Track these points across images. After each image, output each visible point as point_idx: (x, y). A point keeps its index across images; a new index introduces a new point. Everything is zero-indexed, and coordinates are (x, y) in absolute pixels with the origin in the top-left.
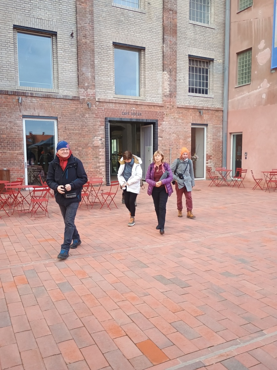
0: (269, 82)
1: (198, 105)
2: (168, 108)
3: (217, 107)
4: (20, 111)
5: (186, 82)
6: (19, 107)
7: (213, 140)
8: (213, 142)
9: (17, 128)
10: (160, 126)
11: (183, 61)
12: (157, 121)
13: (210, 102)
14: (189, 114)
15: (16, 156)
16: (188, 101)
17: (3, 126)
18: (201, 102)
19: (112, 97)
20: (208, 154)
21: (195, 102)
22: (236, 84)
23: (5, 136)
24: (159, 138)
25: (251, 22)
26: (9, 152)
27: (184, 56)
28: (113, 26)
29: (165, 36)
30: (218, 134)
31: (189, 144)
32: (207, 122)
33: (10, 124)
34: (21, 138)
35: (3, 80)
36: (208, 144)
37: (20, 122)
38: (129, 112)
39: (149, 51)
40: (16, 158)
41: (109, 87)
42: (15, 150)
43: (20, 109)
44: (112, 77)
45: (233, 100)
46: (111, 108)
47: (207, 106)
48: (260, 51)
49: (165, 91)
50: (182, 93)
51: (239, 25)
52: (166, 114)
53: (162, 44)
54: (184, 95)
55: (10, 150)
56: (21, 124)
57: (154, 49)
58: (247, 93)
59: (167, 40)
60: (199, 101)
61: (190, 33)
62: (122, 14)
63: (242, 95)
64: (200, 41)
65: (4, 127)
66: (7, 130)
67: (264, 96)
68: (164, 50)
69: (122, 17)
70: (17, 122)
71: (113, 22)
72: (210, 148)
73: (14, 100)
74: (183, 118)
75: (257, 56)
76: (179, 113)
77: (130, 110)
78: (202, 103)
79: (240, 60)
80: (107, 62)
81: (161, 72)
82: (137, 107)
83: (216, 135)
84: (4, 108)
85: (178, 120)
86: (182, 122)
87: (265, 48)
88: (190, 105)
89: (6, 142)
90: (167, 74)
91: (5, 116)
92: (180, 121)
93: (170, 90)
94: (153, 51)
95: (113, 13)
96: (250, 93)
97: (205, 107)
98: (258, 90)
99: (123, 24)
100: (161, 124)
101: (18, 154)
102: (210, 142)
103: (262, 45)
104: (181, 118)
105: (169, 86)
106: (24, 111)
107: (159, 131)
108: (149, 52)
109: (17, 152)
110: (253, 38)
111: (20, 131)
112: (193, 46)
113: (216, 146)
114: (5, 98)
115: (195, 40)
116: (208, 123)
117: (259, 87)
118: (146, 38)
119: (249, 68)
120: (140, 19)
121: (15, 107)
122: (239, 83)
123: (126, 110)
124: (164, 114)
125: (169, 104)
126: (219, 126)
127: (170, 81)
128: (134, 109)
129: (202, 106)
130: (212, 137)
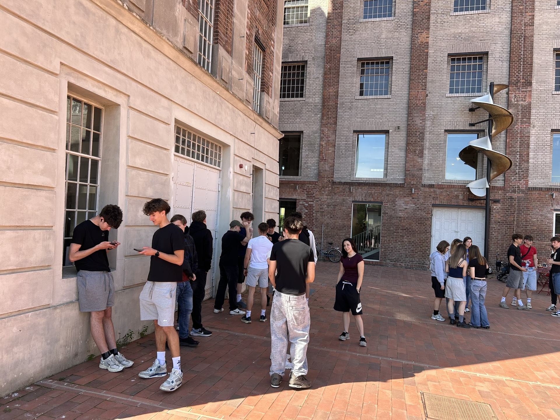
4: (552, 206)
6: (551, 201)
9: (547, 220)
15: (544, 247)
17: (535, 218)
23: (535, 228)
26: (537, 242)
33: (541, 217)
34: (550, 231)
35: (538, 178)
37: (552, 215)
40: (544, 249)
42: (544, 241)
43: (552, 204)
55: (539, 241)
56: (551, 217)
65: (535, 220)
66: (538, 222)
70: (548, 215)
73: (547, 196)
84: (537, 203)
89: (536, 233)
91: (537, 210)
101: (546, 245)
106: (556, 205)
109: (546, 243)
111: (550, 223)
114: (538, 194)
121: (547, 202)
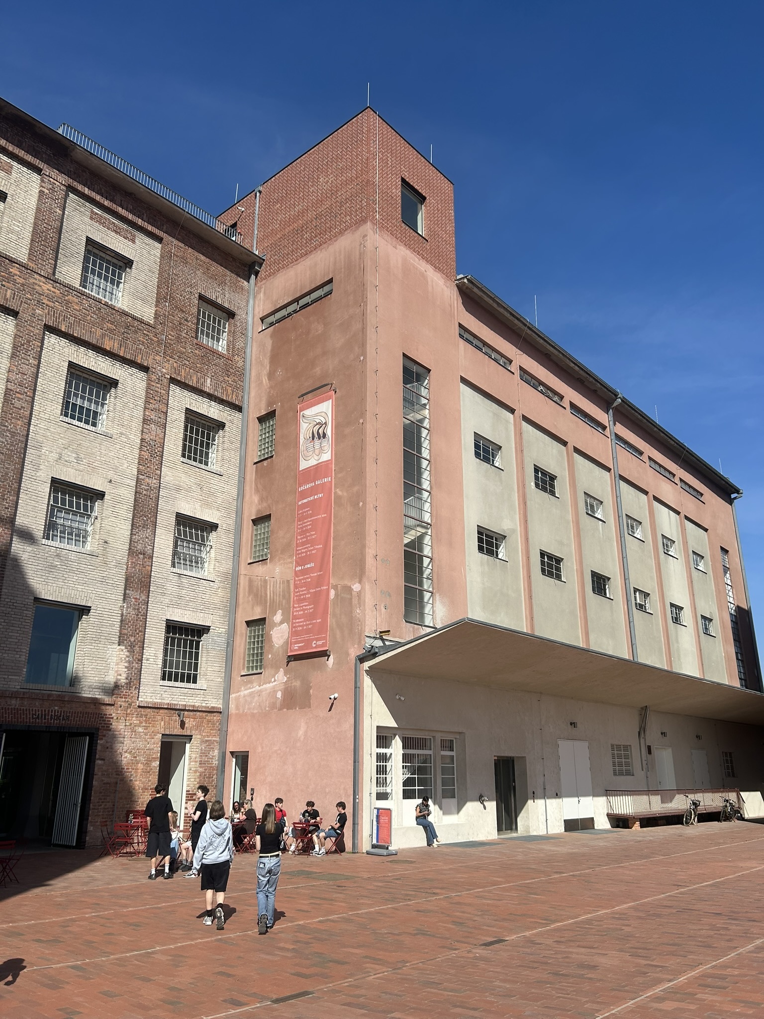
0: (285, 674)
1: (176, 703)
2: (121, 707)
3: (212, 705)
5: (159, 663)
7: (200, 764)
8: (200, 767)
10: (102, 739)
11: (155, 629)
12: (98, 729)
13: (199, 696)
14: (159, 718)
16: (159, 695)
18: (183, 697)
19: (19, 687)
20: (189, 791)
21: (173, 696)
22: (243, 669)
24: (99, 762)
25: (266, 581)
27: (158, 621)
28: (38, 573)
29: (127, 591)
30: (211, 753)
31: (154, 772)
32: (191, 732)
36: (191, 771)
38: (45, 715)
39: (98, 612)
41: (15, 671)
44: (24, 654)
45: (237, 694)
46: (13, 707)
47: (193, 704)
48: (275, 625)
49: (119, 677)
50: (149, 681)
51: (251, 581)
52: (115, 718)
53: (121, 602)
54: (153, 684)
57: (106, 610)
58: (257, 687)
59: (130, 598)
60: (179, 694)
61: (171, 587)
62: (58, 556)
63: (250, 688)
64: (188, 599)
67: (279, 695)
68: (124, 612)
69: (56, 560)
71: (40, 568)
72: (193, 780)
74: (147, 725)
75: (271, 633)
76: (141, 716)
77: (49, 711)
78: (185, 697)
79: (251, 631)
80: (19, 629)
81: (116, 646)
82: (63, 705)
83: (206, 756)
85: (137, 728)
86: (145, 731)
87: (282, 623)
88: (163, 701)
90: (124, 651)
92: (141, 730)
93: (128, 676)
94: (103, 613)
95: (41, 553)
96: (261, 687)
97: (190, 706)
98: (271, 685)
99: (58, 571)
100: (105, 736)
102: (194, 769)
103: (278, 617)
104: (144, 724)
105: (126, 670)
107: (99, 748)
108: (97, 615)
110: (268, 604)
112: (175, 606)
113: (205, 775)
115: (180, 597)
116: (193, 732)
117: (273, 680)
118: (93, 592)
119: (261, 647)
120: (89, 564)
122: (248, 670)
123: (42, 711)
124: (113, 718)
125: (123, 699)
126: (214, 739)
127: (129, 662)
128: (56, 708)
129: (185, 703)
130: (198, 759)
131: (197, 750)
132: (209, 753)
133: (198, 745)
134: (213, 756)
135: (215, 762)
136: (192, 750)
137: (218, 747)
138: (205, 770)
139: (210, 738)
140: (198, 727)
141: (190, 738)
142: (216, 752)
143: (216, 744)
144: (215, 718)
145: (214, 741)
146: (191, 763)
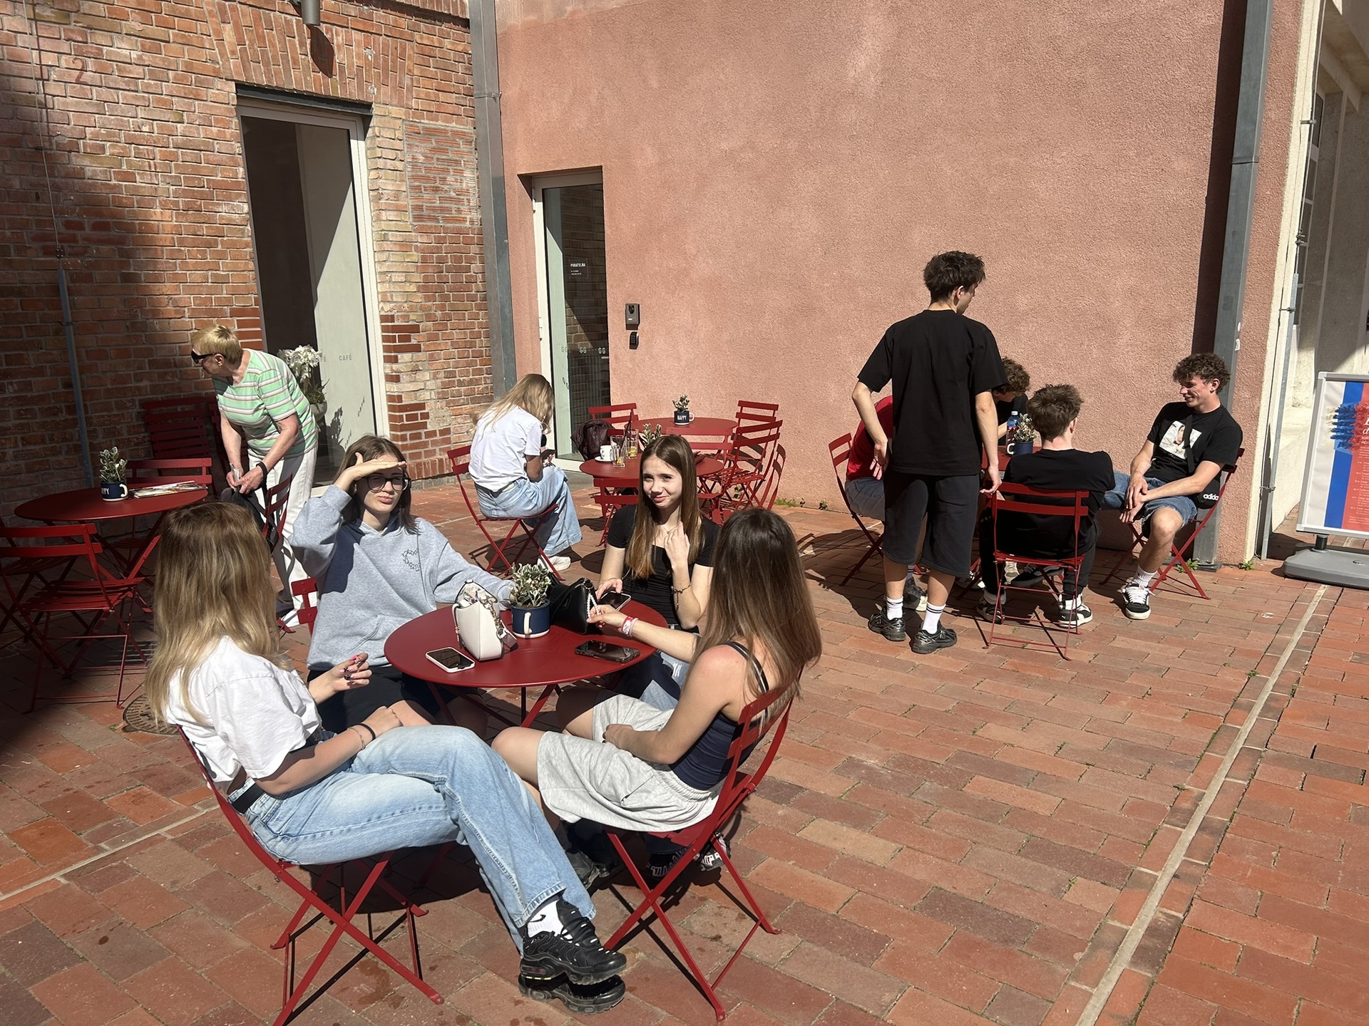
7: (418, 218)
8: (422, 231)
20: (392, 319)
30: (450, 179)
31: (233, 245)
32: (360, 87)
36: (387, 245)
72: (400, 277)
83: (436, 190)
86: (147, 58)
102: (398, 237)
113: (441, 260)
116: (372, 92)
126: (454, 125)
130: (406, 201)
131: (400, 165)
132: (443, 180)
133: (398, 145)
134: (460, 192)
135: (471, 215)
136: (381, 163)
137: (472, 158)
138: (440, 240)
139: (440, 124)
140: (387, 70)
141: (361, 113)
142: (469, 179)
143: (464, 148)
144: (447, 43)
145: (455, 133)
146: (384, 215)
